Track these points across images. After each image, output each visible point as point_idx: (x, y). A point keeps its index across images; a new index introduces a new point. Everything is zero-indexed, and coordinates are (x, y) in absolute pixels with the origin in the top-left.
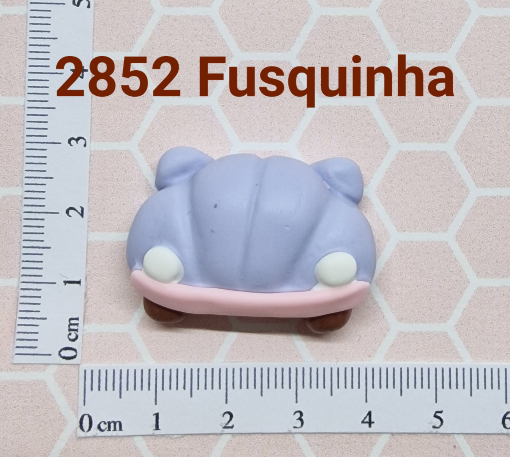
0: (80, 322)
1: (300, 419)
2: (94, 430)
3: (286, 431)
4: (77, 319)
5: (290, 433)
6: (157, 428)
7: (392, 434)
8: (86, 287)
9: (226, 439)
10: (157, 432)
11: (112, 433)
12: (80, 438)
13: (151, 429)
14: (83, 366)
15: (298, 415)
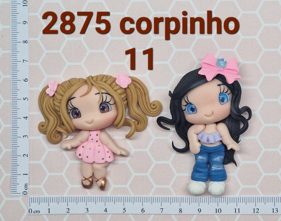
0: (28, 185)
1: (87, 210)
2: (33, 213)
3: (83, 213)
4: (27, 184)
5: (84, 214)
6: (49, 212)
7: (113, 214)
8: (29, 176)
9: (68, 215)
10: (49, 213)
11: (37, 214)
12: (29, 215)
13: (47, 213)
14: (29, 197)
15: (87, 209)
